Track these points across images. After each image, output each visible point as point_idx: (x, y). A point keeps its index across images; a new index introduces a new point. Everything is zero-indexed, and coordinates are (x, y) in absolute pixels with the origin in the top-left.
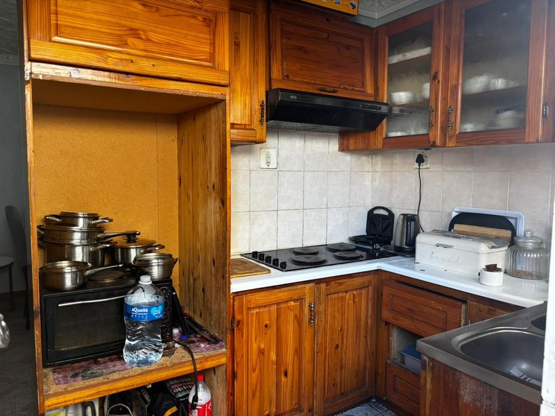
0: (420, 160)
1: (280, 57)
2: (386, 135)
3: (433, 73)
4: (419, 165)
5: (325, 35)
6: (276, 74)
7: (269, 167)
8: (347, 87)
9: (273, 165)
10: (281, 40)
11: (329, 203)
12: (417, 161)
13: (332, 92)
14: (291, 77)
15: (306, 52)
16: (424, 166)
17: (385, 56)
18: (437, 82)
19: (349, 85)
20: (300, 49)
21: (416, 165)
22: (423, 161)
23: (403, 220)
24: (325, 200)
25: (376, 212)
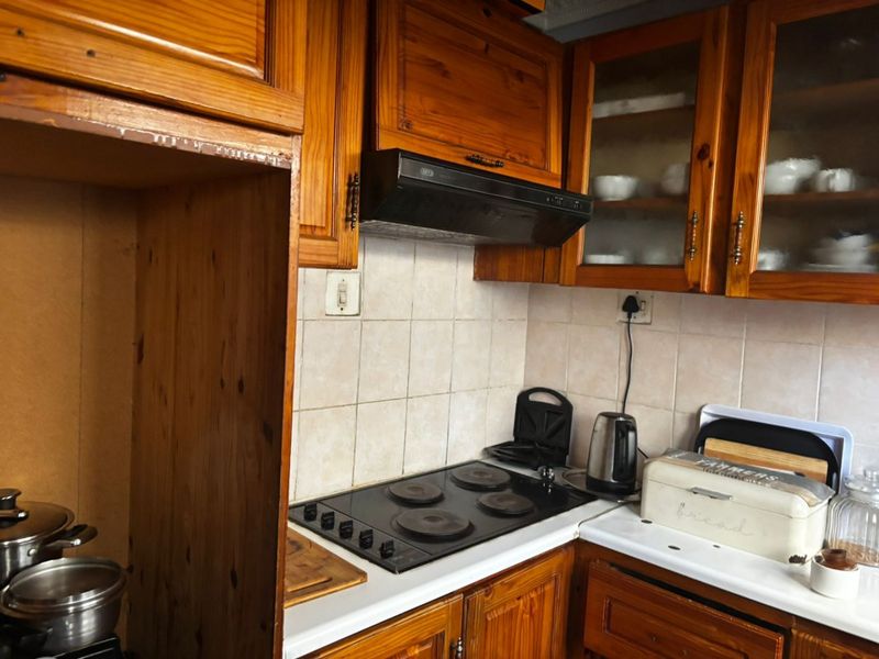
0: (631, 306)
1: (395, 81)
2: (584, 259)
3: (698, 144)
4: (629, 317)
5: (482, 44)
6: (386, 116)
7: (344, 312)
8: (518, 157)
9: (352, 308)
10: (398, 40)
11: (454, 383)
12: (625, 308)
13: (491, 166)
14: (416, 127)
15: (445, 74)
16: (638, 318)
17: (586, 102)
18: (706, 163)
19: (520, 155)
20: (437, 66)
21: (623, 316)
22: (636, 309)
23: (608, 427)
24: (447, 377)
25: (534, 397)
